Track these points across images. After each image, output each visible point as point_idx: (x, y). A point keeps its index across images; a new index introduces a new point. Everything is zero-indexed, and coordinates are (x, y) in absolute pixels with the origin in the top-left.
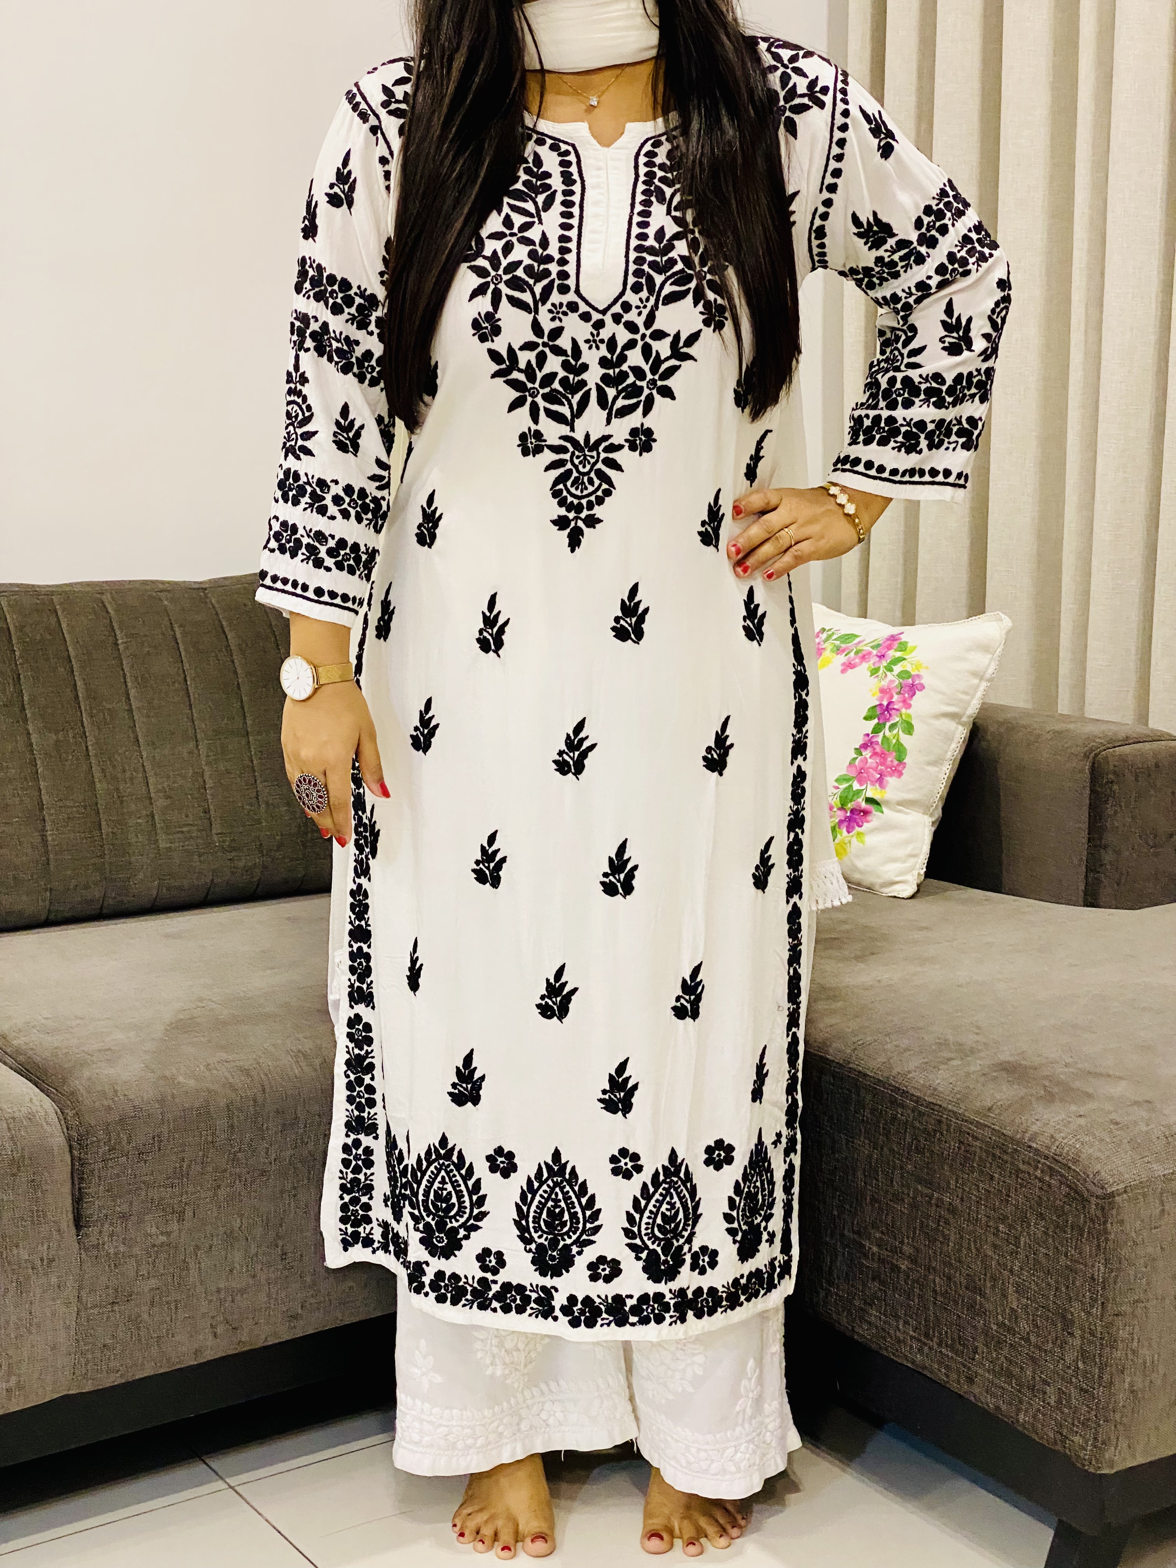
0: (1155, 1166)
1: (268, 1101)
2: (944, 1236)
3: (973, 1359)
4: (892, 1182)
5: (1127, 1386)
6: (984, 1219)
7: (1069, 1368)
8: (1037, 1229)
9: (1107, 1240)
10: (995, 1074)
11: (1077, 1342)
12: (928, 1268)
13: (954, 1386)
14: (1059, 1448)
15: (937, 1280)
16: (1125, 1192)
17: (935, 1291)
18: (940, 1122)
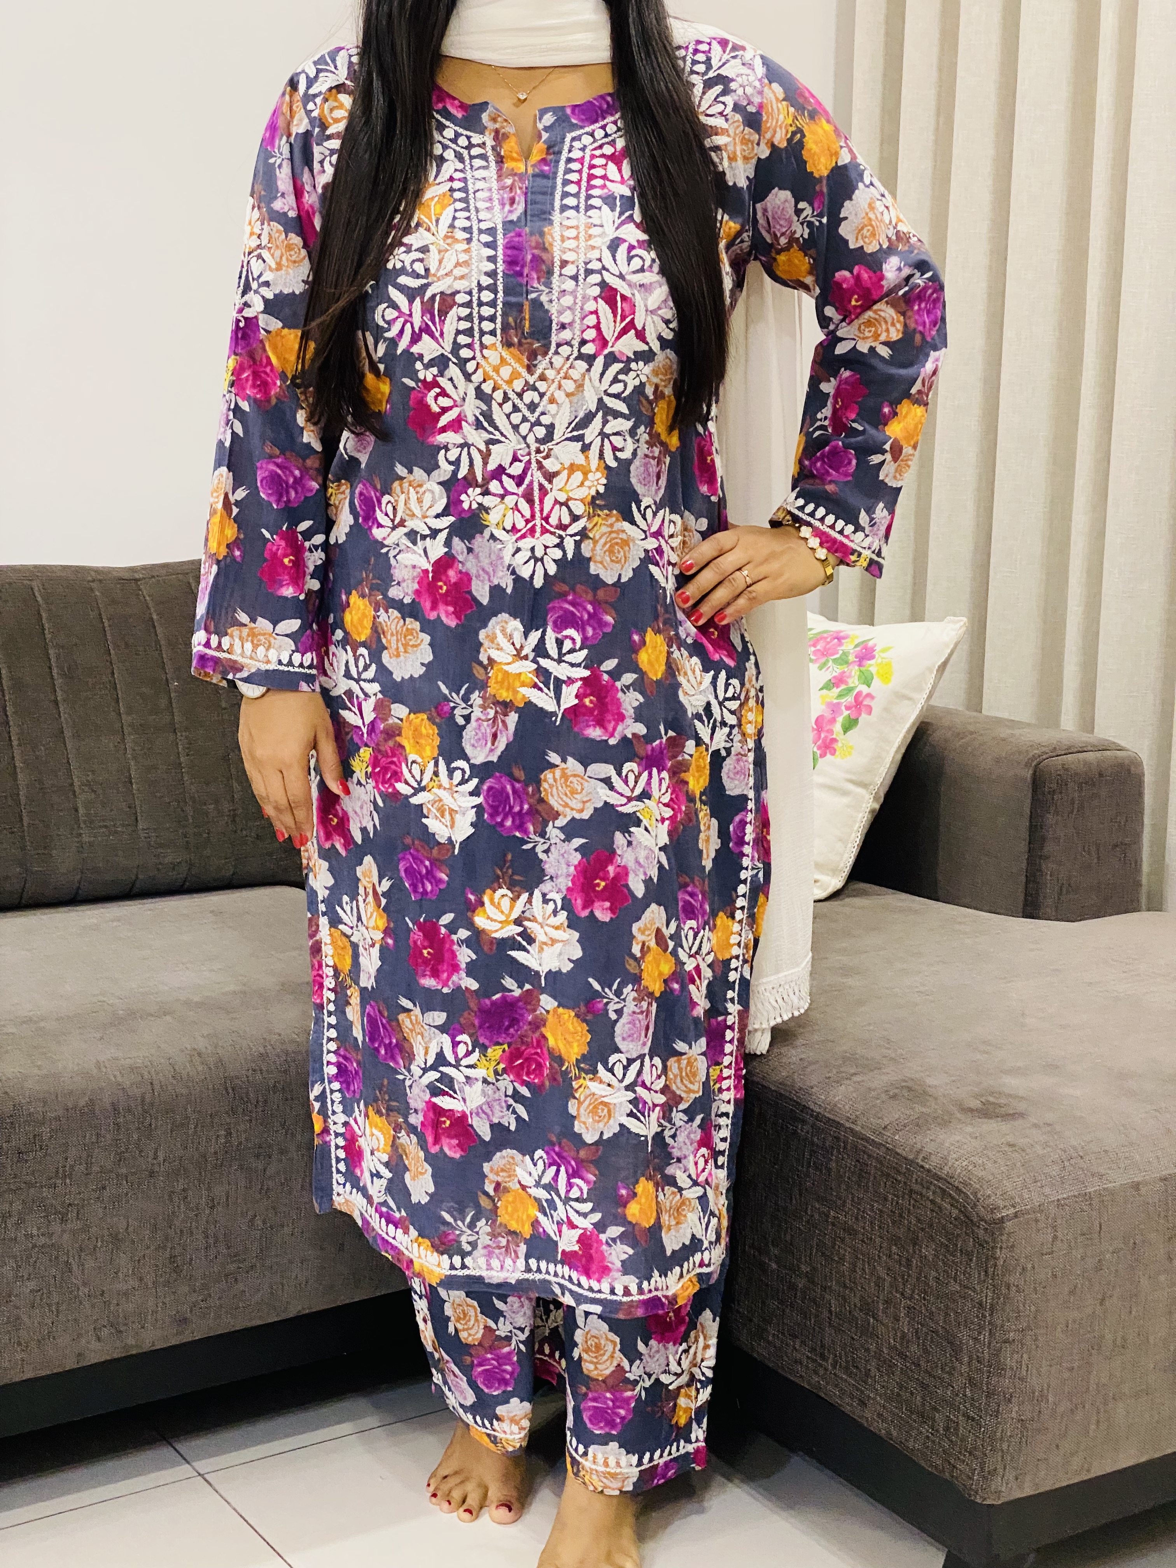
0: (1047, 1190)
1: (157, 1100)
2: (838, 1254)
3: (866, 1382)
4: (791, 1199)
5: (1014, 1415)
6: (878, 1240)
7: (957, 1395)
8: (928, 1251)
9: (995, 1265)
10: (896, 1091)
11: (964, 1368)
12: (824, 1288)
13: (847, 1409)
14: (947, 1475)
15: (833, 1301)
16: (1016, 1215)
17: (830, 1312)
18: (838, 1139)
